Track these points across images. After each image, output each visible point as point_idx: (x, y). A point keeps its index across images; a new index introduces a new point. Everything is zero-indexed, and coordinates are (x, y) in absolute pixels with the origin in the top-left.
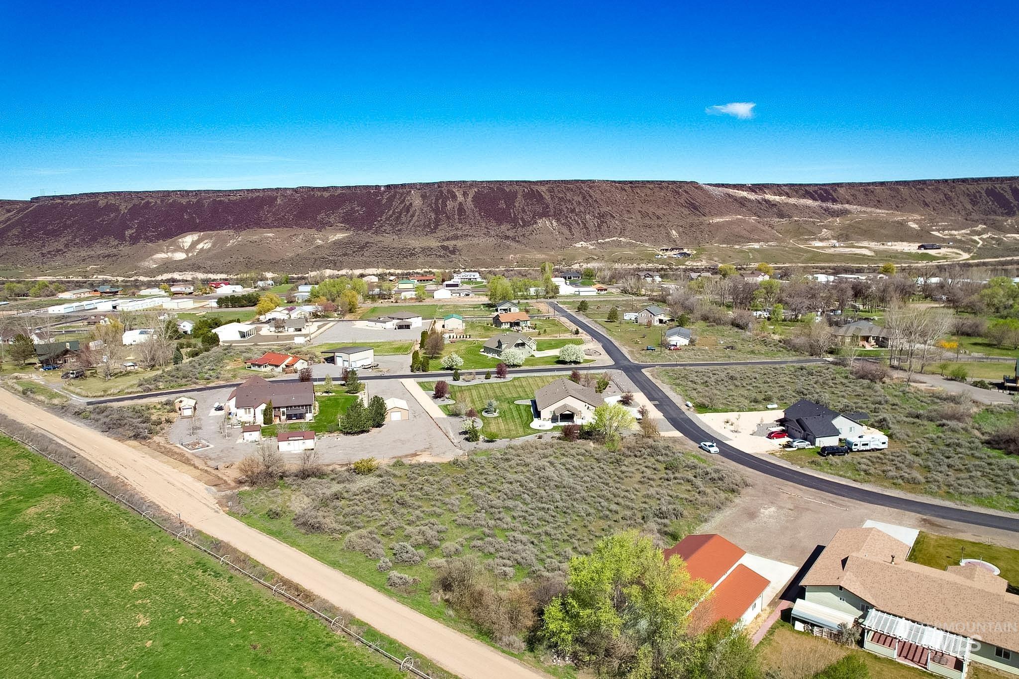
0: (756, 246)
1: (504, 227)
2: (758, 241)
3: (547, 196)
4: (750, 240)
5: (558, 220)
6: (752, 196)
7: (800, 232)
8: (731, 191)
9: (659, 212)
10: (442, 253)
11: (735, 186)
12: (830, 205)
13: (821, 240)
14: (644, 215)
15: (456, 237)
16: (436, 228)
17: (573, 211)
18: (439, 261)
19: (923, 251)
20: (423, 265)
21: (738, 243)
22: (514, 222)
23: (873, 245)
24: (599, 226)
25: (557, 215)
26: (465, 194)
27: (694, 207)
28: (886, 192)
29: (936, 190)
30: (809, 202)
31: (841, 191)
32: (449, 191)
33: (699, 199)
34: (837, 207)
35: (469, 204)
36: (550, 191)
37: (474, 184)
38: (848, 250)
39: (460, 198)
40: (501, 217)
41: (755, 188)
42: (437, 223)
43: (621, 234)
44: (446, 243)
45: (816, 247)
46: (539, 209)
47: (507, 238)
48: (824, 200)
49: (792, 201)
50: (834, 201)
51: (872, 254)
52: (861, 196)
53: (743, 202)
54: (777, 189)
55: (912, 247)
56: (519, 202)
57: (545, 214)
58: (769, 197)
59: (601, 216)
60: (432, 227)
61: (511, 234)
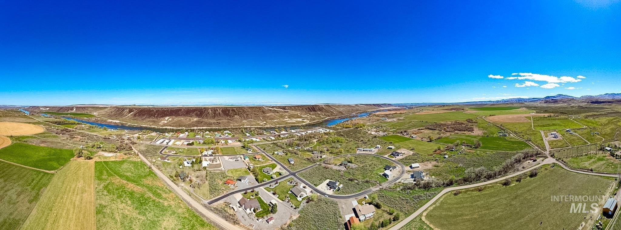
0: (276, 120)
1: (228, 117)
2: (276, 119)
3: (236, 110)
4: (275, 119)
5: (239, 116)
6: (272, 109)
7: (282, 117)
8: (268, 108)
9: (258, 114)
10: (217, 124)
11: (269, 107)
12: (285, 110)
13: (286, 119)
14: (255, 114)
15: (219, 120)
16: (215, 117)
17: (241, 114)
18: (217, 126)
19: (302, 121)
20: (214, 127)
21: (272, 120)
22: (230, 116)
23: (294, 119)
24: (247, 117)
25: (238, 115)
26: (220, 110)
27: (263, 112)
28: (293, 108)
29: (301, 107)
30: (282, 110)
31: (287, 107)
32: (217, 109)
33: (264, 110)
34: (286, 111)
35: (221, 112)
36: (236, 109)
37: (221, 108)
38: (291, 121)
39: (219, 111)
40: (227, 115)
41: (273, 107)
42: (215, 116)
43: (251, 119)
44: (217, 121)
45: (286, 120)
46: (235, 113)
47: (229, 120)
48: (284, 109)
49: (279, 110)
50: (286, 110)
51: (295, 122)
52: (290, 108)
53: (271, 110)
54: (276, 107)
55: (300, 120)
56: (231, 112)
57: (236, 114)
58: (275, 109)
59: (247, 115)
60: (214, 117)
61: (230, 119)
